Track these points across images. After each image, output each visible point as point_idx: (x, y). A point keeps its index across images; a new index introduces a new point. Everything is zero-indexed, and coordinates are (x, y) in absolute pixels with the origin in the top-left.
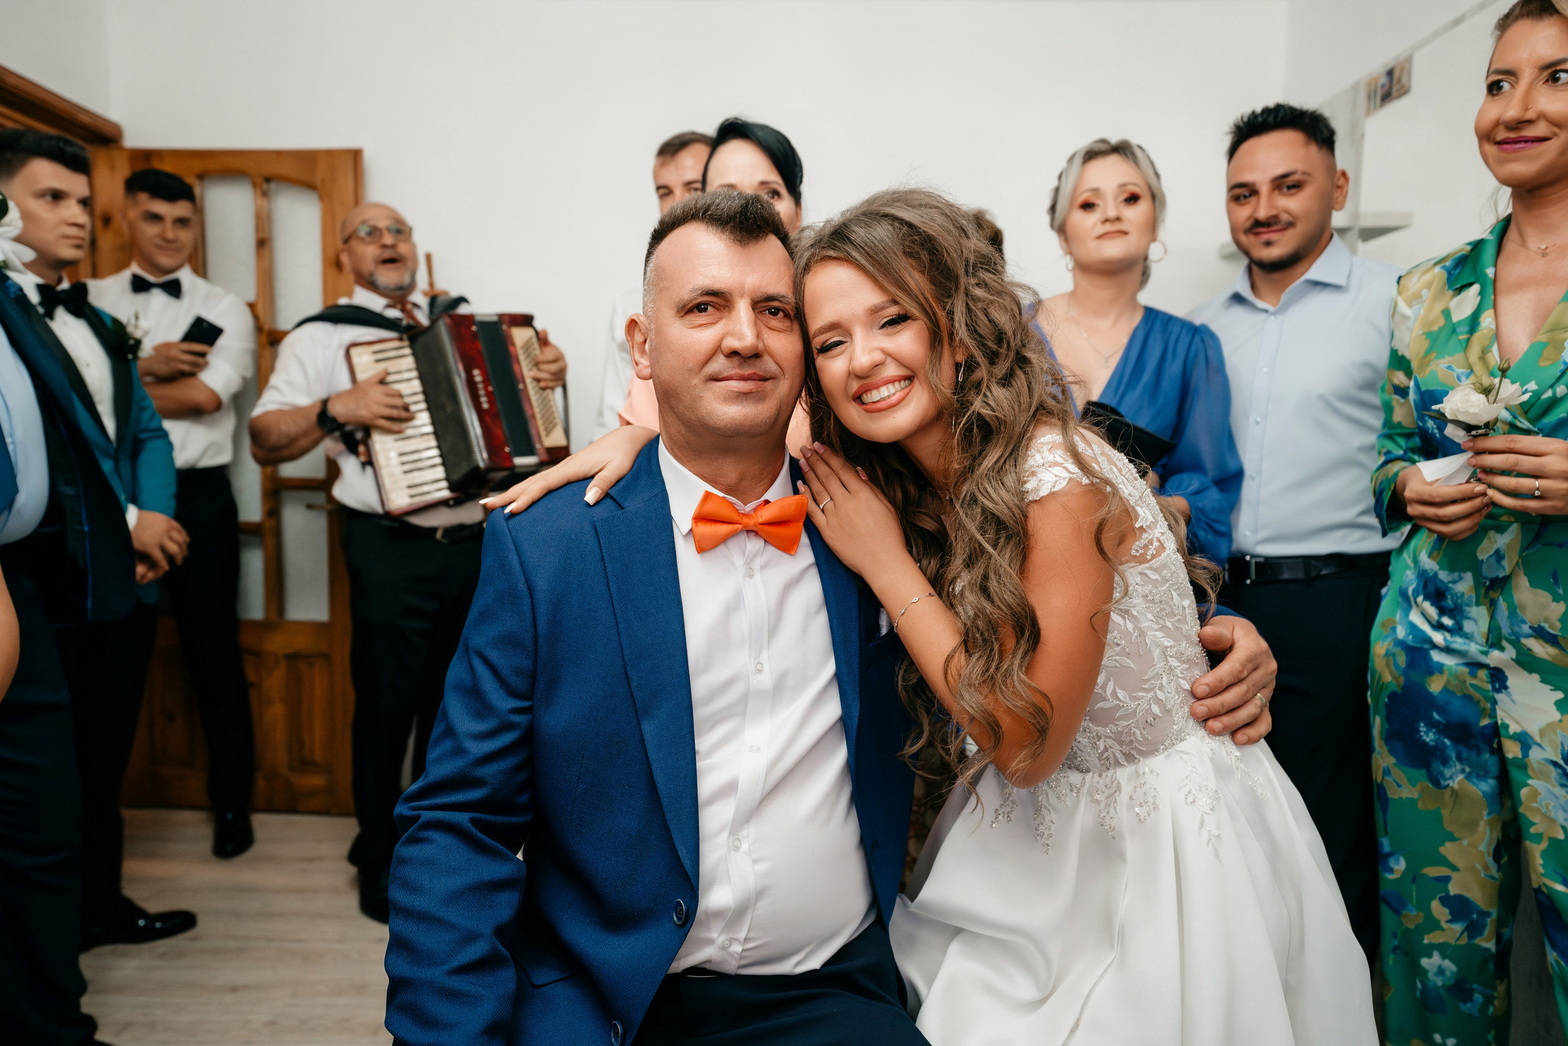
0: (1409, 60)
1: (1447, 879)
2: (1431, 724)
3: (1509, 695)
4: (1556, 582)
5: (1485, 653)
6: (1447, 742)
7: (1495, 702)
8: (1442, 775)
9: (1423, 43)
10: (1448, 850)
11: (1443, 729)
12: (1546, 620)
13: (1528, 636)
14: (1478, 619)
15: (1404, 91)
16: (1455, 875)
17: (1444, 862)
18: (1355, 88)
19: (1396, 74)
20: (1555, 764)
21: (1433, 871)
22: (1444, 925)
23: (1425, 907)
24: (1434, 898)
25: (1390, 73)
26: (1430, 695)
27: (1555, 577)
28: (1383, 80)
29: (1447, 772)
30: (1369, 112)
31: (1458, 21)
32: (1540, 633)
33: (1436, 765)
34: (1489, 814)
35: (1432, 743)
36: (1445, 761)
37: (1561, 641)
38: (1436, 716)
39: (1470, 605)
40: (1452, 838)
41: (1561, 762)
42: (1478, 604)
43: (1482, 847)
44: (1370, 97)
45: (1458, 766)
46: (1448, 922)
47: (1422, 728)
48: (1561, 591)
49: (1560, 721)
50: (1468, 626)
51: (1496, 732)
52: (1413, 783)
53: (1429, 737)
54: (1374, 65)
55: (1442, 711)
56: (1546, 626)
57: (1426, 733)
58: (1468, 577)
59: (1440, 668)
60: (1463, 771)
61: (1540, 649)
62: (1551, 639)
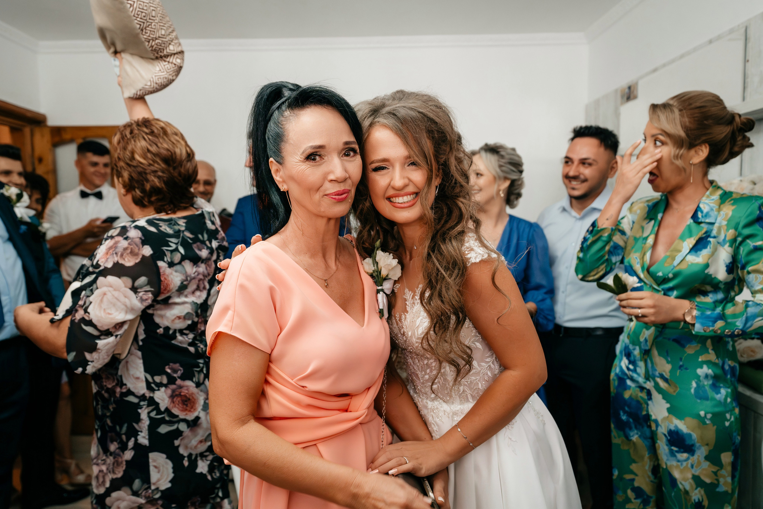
0: (637, 84)
1: (633, 480)
2: (625, 412)
3: (652, 402)
4: (668, 355)
5: (645, 383)
6: (631, 420)
7: (648, 405)
8: (629, 434)
9: (642, 77)
10: (633, 467)
11: (630, 415)
12: (664, 371)
13: (658, 377)
14: (641, 368)
15: (635, 97)
16: (636, 478)
17: (632, 472)
18: (616, 91)
19: (632, 89)
20: (665, 435)
21: (628, 477)
22: (633, 500)
23: (625, 492)
24: (628, 489)
25: (630, 88)
26: (624, 399)
27: (667, 352)
28: (627, 90)
29: (631, 434)
30: (622, 104)
31: (655, 70)
32: (662, 377)
33: (627, 430)
34: (649, 454)
35: (625, 420)
36: (631, 429)
37: (669, 381)
38: (626, 409)
39: (638, 361)
40: (634, 462)
41: (667, 435)
42: (641, 360)
43: (647, 468)
44: (622, 97)
45: (636, 431)
46: (635, 499)
47: (622, 413)
48: (669, 359)
49: (668, 417)
50: (638, 370)
51: (648, 417)
52: (619, 437)
53: (624, 418)
54: (623, 82)
55: (629, 407)
56: (664, 374)
57: (623, 415)
58: (637, 348)
59: (630, 387)
60: (637, 434)
61: (662, 384)
62: (666, 380)
